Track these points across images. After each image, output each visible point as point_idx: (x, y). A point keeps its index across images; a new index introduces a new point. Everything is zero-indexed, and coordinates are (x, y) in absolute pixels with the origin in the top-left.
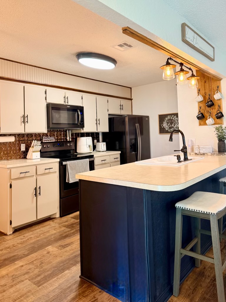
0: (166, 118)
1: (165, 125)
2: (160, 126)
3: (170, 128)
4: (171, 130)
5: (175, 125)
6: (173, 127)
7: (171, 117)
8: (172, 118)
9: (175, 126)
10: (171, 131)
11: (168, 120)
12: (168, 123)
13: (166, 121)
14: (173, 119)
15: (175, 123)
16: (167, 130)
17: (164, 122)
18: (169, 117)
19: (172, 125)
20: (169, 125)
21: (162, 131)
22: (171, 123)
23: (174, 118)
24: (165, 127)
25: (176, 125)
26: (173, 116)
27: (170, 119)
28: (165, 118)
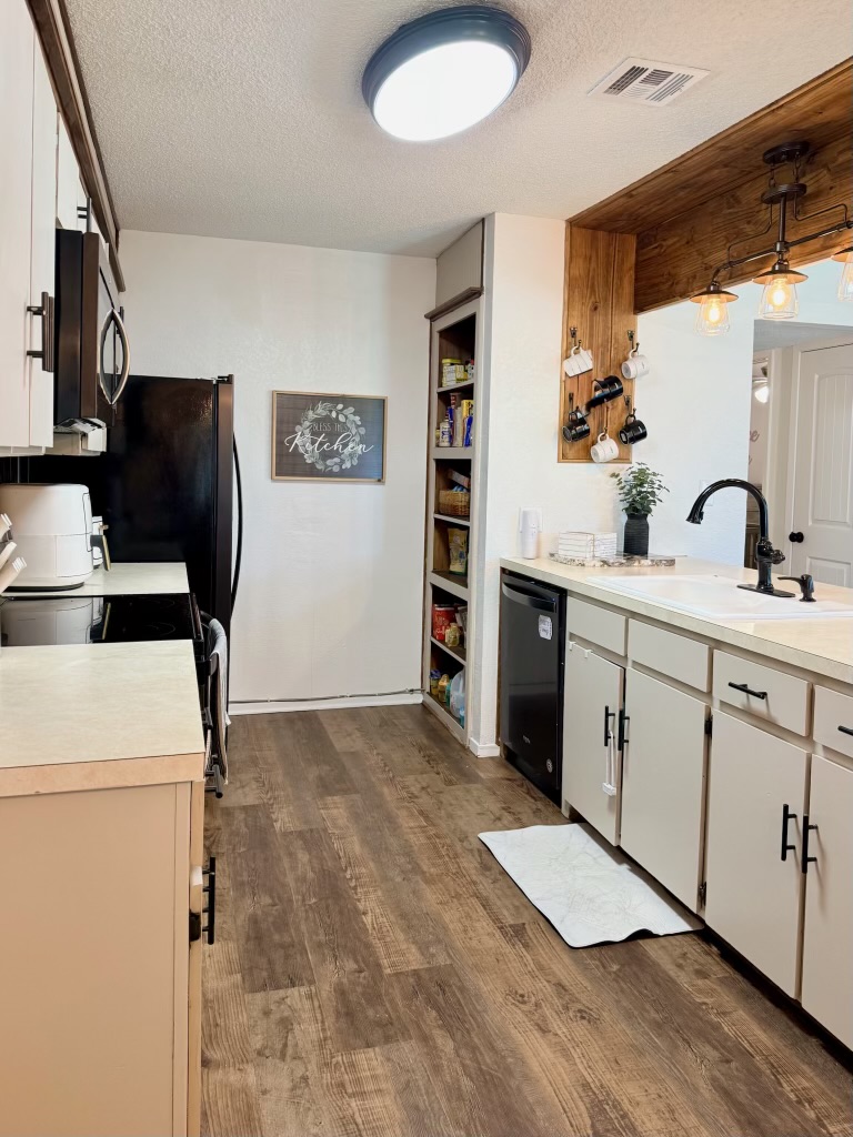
0: (311, 412)
1: (302, 440)
2: (280, 443)
3: (325, 456)
4: (329, 462)
5: (345, 446)
6: (335, 454)
7: (331, 411)
8: (334, 415)
9: (348, 450)
10: (327, 466)
11: (316, 420)
12: (319, 435)
13: (307, 423)
14: (341, 418)
15: (348, 436)
16: (313, 464)
17: (298, 428)
18: (321, 410)
19: (332, 444)
20: (321, 444)
21: (288, 464)
22: (332, 437)
23: (346, 417)
24: (301, 450)
25: (351, 445)
26: (340, 406)
27: (327, 419)
28: (305, 409)
